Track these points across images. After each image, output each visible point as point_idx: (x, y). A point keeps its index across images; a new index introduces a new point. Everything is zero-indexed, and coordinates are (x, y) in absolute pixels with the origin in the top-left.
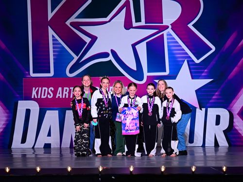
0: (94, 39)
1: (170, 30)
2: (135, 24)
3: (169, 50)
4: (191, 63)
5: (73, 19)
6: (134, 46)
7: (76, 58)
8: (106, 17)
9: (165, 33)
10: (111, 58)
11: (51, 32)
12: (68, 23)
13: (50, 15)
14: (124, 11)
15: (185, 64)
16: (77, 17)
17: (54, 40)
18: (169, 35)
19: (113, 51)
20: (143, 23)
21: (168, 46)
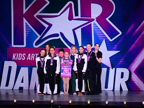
0: (50, 25)
1: (95, 21)
2: (75, 17)
3: (94, 33)
4: (107, 41)
5: (38, 13)
6: (74, 30)
7: (39, 36)
8: (58, 13)
9: (92, 23)
10: (60, 37)
11: (25, 21)
12: (35, 16)
13: (25, 11)
14: (68, 9)
15: (104, 41)
16: (41, 13)
17: (27, 25)
18: (95, 24)
19: (61, 33)
20: (79, 17)
21: (94, 31)
